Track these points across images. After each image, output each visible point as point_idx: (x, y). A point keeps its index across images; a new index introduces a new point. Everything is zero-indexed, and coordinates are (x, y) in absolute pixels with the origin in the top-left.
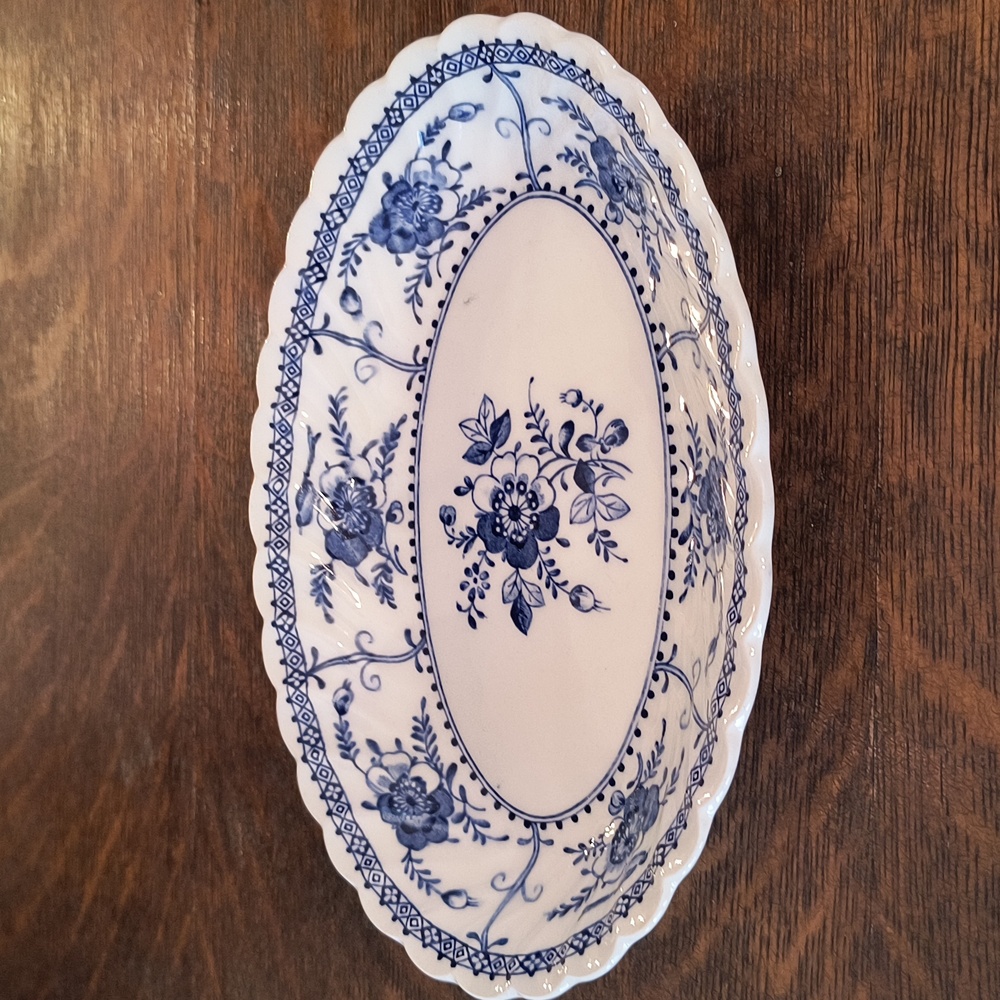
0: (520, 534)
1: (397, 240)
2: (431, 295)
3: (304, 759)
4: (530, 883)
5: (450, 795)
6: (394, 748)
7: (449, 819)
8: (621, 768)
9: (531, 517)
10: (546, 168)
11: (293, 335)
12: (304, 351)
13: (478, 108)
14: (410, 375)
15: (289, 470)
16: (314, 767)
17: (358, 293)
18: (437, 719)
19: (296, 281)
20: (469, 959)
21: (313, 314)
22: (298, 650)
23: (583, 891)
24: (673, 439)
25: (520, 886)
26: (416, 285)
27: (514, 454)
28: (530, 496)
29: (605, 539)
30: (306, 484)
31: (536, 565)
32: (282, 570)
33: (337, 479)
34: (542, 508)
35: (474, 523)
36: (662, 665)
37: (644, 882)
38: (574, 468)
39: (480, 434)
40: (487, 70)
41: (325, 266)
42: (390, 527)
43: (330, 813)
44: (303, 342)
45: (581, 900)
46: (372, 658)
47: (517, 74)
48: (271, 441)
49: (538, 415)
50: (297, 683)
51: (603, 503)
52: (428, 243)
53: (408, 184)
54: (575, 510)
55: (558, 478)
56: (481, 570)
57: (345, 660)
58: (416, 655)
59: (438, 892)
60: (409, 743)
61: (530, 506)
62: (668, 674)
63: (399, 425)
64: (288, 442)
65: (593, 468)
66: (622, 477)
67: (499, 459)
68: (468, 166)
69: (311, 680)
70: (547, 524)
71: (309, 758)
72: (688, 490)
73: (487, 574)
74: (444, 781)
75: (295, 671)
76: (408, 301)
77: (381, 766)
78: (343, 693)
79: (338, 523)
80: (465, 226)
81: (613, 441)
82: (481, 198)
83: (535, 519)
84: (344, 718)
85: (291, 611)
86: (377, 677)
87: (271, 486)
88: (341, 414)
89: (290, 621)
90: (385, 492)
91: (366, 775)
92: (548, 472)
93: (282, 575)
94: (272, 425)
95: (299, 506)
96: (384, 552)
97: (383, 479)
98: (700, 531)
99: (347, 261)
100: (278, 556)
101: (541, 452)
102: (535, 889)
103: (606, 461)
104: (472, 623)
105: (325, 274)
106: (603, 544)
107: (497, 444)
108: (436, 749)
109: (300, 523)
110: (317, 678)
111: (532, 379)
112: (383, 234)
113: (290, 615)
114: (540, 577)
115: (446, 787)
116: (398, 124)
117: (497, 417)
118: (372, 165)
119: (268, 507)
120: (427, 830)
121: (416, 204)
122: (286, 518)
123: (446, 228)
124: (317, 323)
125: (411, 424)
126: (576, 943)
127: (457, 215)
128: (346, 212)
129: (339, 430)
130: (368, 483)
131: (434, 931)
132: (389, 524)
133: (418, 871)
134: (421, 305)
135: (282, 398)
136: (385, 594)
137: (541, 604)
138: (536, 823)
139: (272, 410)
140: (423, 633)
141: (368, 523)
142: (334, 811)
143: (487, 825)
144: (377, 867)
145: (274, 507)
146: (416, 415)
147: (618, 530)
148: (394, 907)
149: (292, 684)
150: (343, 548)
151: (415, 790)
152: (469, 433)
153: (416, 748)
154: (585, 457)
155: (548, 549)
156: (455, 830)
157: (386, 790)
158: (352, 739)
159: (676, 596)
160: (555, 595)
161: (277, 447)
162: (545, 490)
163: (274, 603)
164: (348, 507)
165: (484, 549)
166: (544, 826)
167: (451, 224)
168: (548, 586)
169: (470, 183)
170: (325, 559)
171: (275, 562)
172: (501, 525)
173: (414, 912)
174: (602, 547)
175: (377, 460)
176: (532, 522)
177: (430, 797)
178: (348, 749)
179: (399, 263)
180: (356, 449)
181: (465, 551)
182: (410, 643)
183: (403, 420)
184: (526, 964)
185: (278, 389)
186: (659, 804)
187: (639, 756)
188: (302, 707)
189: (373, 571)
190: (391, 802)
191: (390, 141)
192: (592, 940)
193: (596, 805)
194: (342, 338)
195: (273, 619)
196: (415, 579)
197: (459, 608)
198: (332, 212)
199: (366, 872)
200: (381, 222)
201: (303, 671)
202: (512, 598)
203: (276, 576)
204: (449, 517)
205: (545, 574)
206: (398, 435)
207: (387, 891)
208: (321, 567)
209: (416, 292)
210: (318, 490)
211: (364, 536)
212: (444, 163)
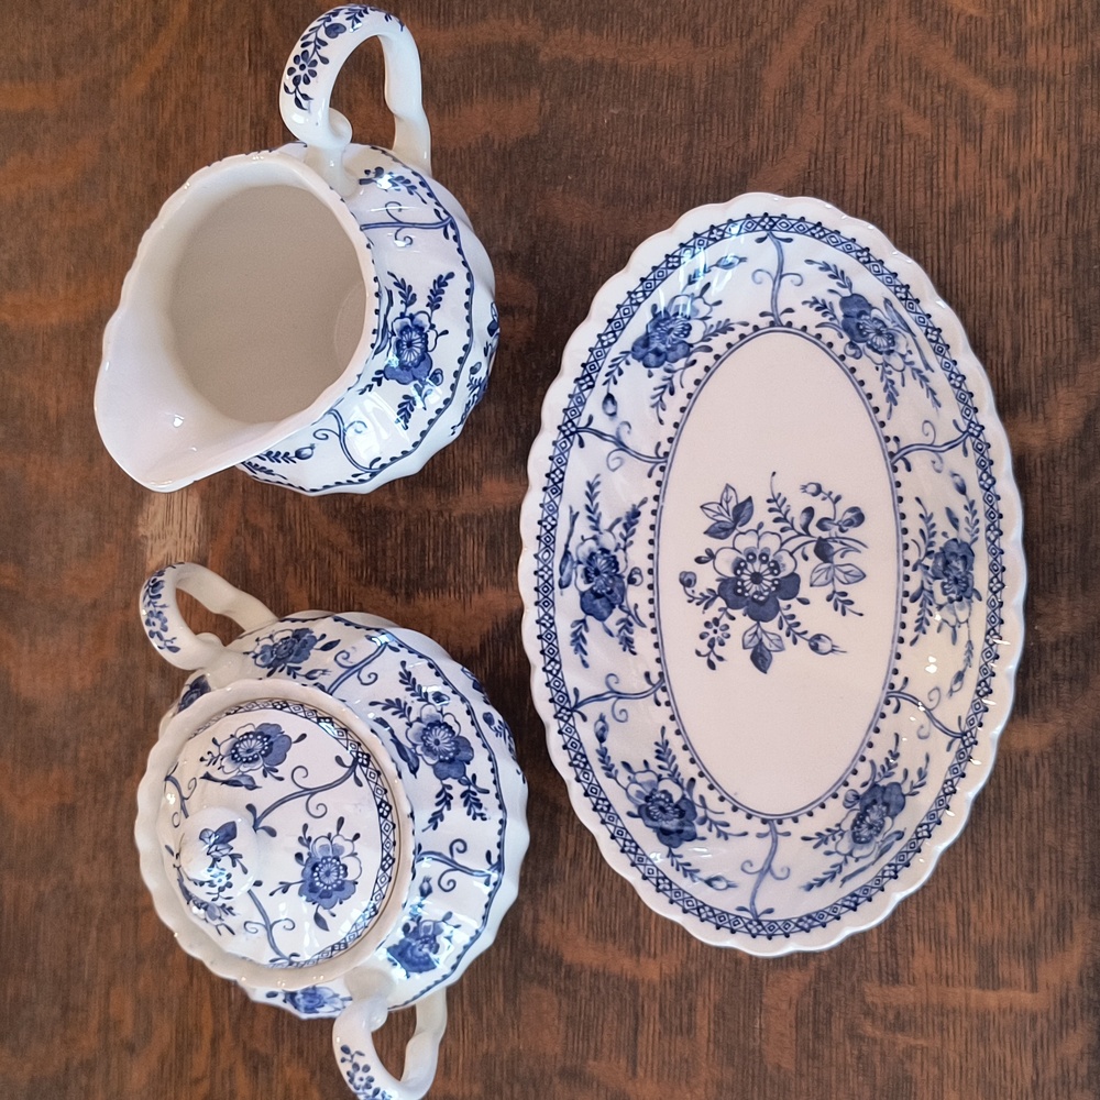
0: (761, 595)
1: (652, 358)
2: (674, 403)
3: (578, 780)
4: (777, 865)
5: (692, 803)
6: (644, 768)
7: (694, 822)
8: (855, 772)
9: (773, 581)
10: (790, 310)
11: (564, 432)
12: (572, 444)
13: (742, 260)
14: (651, 465)
15: (554, 542)
16: (586, 786)
17: (616, 399)
18: (676, 743)
19: (571, 387)
20: (746, 926)
21: (580, 415)
22: (564, 690)
23: (834, 866)
24: (905, 524)
25: (767, 869)
27: (757, 532)
28: (772, 565)
29: (842, 599)
30: (567, 554)
31: (777, 618)
32: (548, 625)
33: (590, 549)
34: (784, 574)
35: (715, 586)
36: (894, 693)
37: (908, 852)
38: (814, 544)
39: (722, 515)
40: (764, 234)
41: (594, 376)
42: (631, 591)
43: (603, 822)
44: (571, 437)
45: (833, 876)
46: (620, 696)
47: (789, 240)
48: (540, 519)
49: (780, 501)
50: (566, 718)
51: (841, 571)
52: (676, 361)
53: (668, 314)
54: (815, 576)
55: (800, 550)
56: (722, 623)
57: (598, 698)
58: (655, 692)
59: (700, 879)
60: (654, 763)
61: (772, 573)
62: (901, 700)
63: (639, 506)
64: (554, 519)
65: (833, 544)
66: (859, 551)
67: (741, 535)
68: (719, 303)
69: (575, 714)
70: (789, 586)
71: (581, 778)
72: (919, 563)
73: (727, 627)
74: (686, 793)
75: (563, 707)
76: (653, 406)
77: (636, 783)
78: (600, 724)
79: (590, 585)
80: (709, 349)
81: (851, 523)
82: (726, 328)
83: (776, 582)
84: (604, 744)
85: (557, 658)
86: (624, 710)
87: (540, 556)
88: (595, 496)
89: (557, 667)
90: (626, 561)
91: (626, 790)
92: (790, 546)
93: (548, 628)
94: (542, 505)
95: (561, 572)
96: (626, 609)
97: (624, 549)
98: (931, 592)
99: (612, 372)
100: (546, 614)
101: (783, 530)
102: (782, 870)
103: (844, 538)
104: (712, 665)
105: (594, 382)
106: (841, 602)
107: (740, 523)
108: (676, 767)
109: (561, 586)
110: (580, 713)
111: (774, 473)
112: (642, 351)
113: (557, 662)
114: (781, 628)
115: (688, 797)
116: (674, 268)
117: (740, 501)
118: (646, 297)
119: (536, 573)
120: (679, 832)
121: (671, 329)
122: (550, 582)
123: (692, 349)
124: (583, 422)
125: (652, 505)
126: (847, 903)
127: (702, 340)
128: (618, 333)
129: (592, 509)
130: (613, 553)
131: (707, 909)
132: (631, 587)
133: (681, 864)
134: (664, 410)
135: (551, 483)
136: (628, 643)
137: (781, 649)
138: (772, 820)
139: (544, 493)
140: (661, 674)
141: (613, 586)
142: (607, 820)
143: (727, 825)
144: (649, 862)
145: (541, 573)
146: (656, 498)
147: (854, 592)
148: (668, 893)
149: (561, 719)
150: (594, 606)
151: (664, 800)
152: (711, 514)
153: (660, 767)
154: (825, 535)
155: (789, 606)
156: (701, 830)
157: (643, 802)
158: (612, 762)
159: (908, 641)
160: (795, 642)
161: (544, 523)
162: (786, 561)
163: (542, 652)
164: (597, 572)
165: (725, 606)
166: (780, 822)
167: (696, 346)
168: (788, 635)
169: (719, 315)
170: (581, 615)
171: (543, 618)
172: (743, 587)
173: (687, 895)
174: (840, 604)
175: (621, 535)
176: (774, 585)
177: (677, 806)
178: (610, 770)
179: (650, 375)
180: (605, 523)
181: (706, 608)
182: (649, 682)
183: (644, 502)
184: (800, 924)
185: (548, 475)
186: (904, 796)
187: (872, 763)
188: (571, 737)
189: (617, 624)
190: (648, 812)
191: (663, 280)
192: (862, 899)
193: (830, 802)
194: (600, 435)
195: (543, 665)
196: (654, 631)
197: (698, 653)
198: (607, 334)
199: (641, 867)
200: (642, 343)
201: (569, 707)
202: (752, 645)
203: (544, 629)
204: (690, 581)
205: (785, 626)
206: (639, 514)
207: (660, 881)
208: (578, 622)
209: (661, 399)
210: (575, 559)
211: (609, 596)
212: (700, 300)
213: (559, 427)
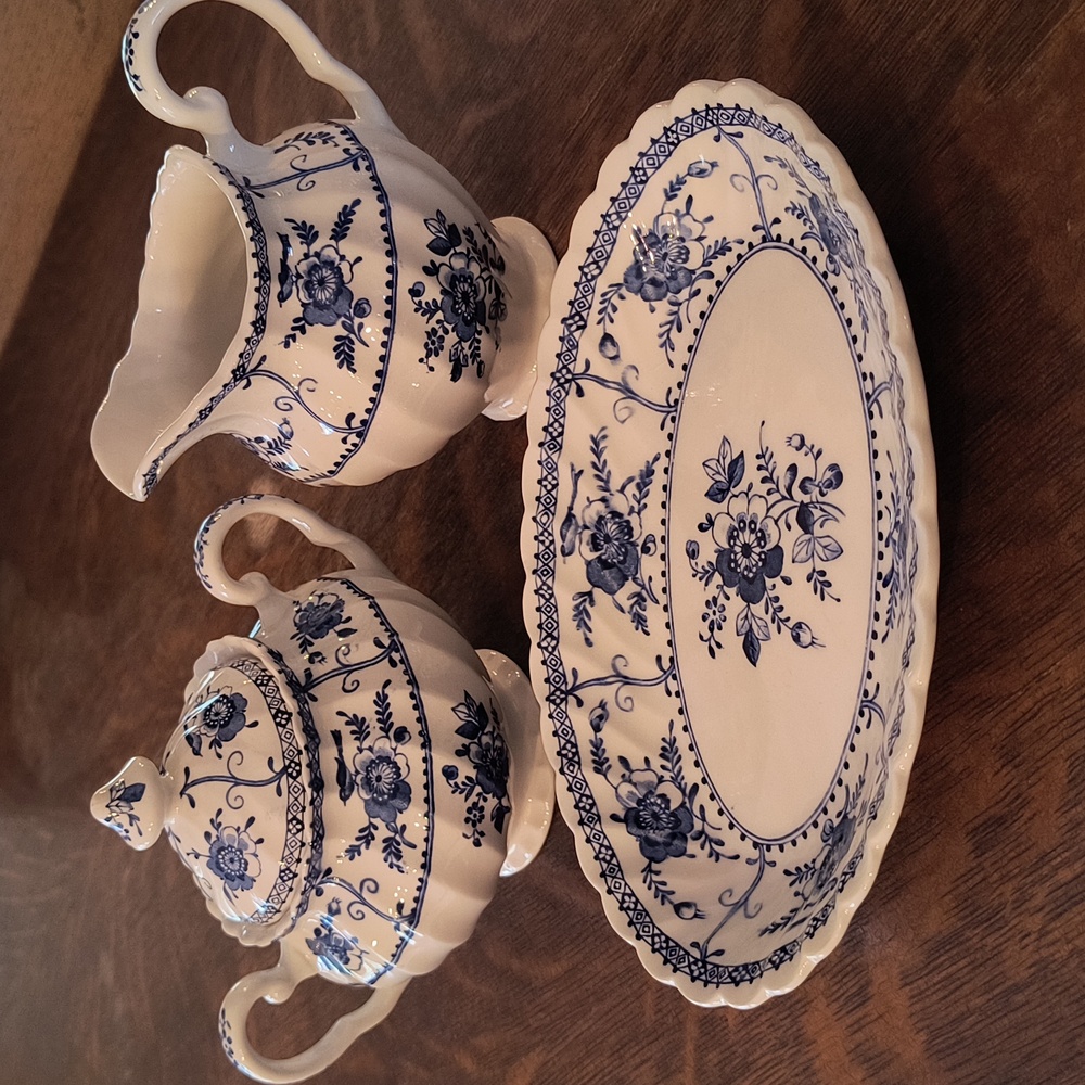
0: (750, 571)
1: (649, 289)
2: (682, 340)
4: (753, 901)
5: (691, 812)
6: (643, 766)
7: (689, 835)
8: (833, 798)
9: (759, 555)
10: (777, 221)
11: (558, 379)
12: (567, 394)
13: (713, 165)
14: (663, 415)
15: (555, 504)
16: (570, 779)
17: (616, 339)
18: (683, 741)
19: (560, 329)
20: (689, 966)
21: (575, 360)
22: (560, 670)
23: (792, 911)
24: (880, 485)
25: (742, 903)
26: (669, 330)
27: (747, 494)
28: (759, 534)
29: (821, 579)
30: (570, 517)
31: (764, 600)
32: (547, 596)
33: (598, 513)
34: (769, 547)
35: (713, 559)
36: (867, 703)
37: (829, 907)
38: (797, 509)
39: (719, 473)
40: (715, 131)
41: (584, 314)
42: (645, 558)
43: (581, 823)
44: (567, 386)
45: (789, 919)
46: (627, 681)
47: (740, 135)
48: (539, 477)
49: (767, 457)
50: (558, 701)
51: (820, 544)
52: (679, 291)
53: (656, 237)
54: (797, 549)
55: (783, 518)
56: (719, 603)
57: (600, 681)
58: (666, 679)
59: (671, 902)
60: (656, 762)
61: (759, 545)
62: (872, 711)
63: (653, 463)
64: (554, 478)
65: (813, 511)
66: (837, 520)
67: (734, 498)
68: (710, 219)
69: (570, 698)
70: (773, 561)
71: (566, 770)
72: (891, 534)
73: (724, 607)
74: (687, 800)
75: (557, 689)
76: (661, 346)
77: (630, 782)
78: (599, 711)
79: (598, 553)
80: (711, 275)
81: (830, 485)
82: (723, 249)
83: (763, 556)
84: (599, 735)
85: (555, 634)
86: (630, 698)
87: (538, 519)
88: (602, 452)
89: (553, 643)
90: (641, 526)
91: (616, 789)
92: (775, 512)
93: (548, 600)
94: (540, 463)
95: (563, 538)
96: (639, 582)
97: (639, 513)
98: (899, 575)
99: (605, 308)
100: (544, 583)
101: (769, 493)
102: (756, 907)
103: (824, 503)
104: (712, 653)
105: (585, 322)
106: (820, 583)
107: (733, 484)
108: (681, 769)
109: (564, 553)
110: (576, 697)
111: (763, 423)
112: (636, 284)
113: (553, 638)
114: (767, 613)
115: (688, 805)
116: (643, 182)
117: (734, 458)
118: (622, 220)
119: (536, 538)
120: (666, 845)
121: (666, 254)
122: (552, 548)
123: (694, 276)
124: (579, 368)
125: (664, 462)
126: (775, 959)
127: (703, 265)
128: (602, 264)
129: (600, 467)
130: (626, 517)
131: (663, 938)
132: (644, 556)
133: (655, 882)
134: (673, 350)
135: (549, 438)
136: (640, 621)
137: (768, 638)
138: (762, 845)
139: (540, 449)
140: (671, 659)
141: (625, 555)
142: (586, 821)
143: (721, 843)
144: (619, 875)
145: (541, 538)
146: (668, 454)
147: (833, 570)
148: (631, 913)
149: (553, 702)
150: (602, 578)
151: (659, 805)
152: (711, 472)
153: (663, 767)
154: (806, 498)
155: (774, 586)
156: (693, 847)
157: (634, 805)
158: (606, 755)
159: (880, 637)
160: (779, 631)
161: (544, 483)
162: (772, 530)
163: (540, 626)
164: (608, 539)
165: (721, 583)
166: (769, 849)
167: (698, 272)
168: (773, 621)
169: (713, 234)
170: (587, 587)
171: (541, 588)
172: (735, 561)
173: (647, 919)
174: (819, 586)
175: (634, 495)
176: (760, 559)
177: (673, 814)
178: (602, 764)
179: (653, 310)
180: (615, 484)
181: (706, 585)
182: (661, 668)
183: (656, 459)
184: (734, 974)
185: (545, 429)
187: (847, 788)
188: (562, 723)
189: (628, 599)
190: (637, 816)
191: (638, 197)
192: (787, 956)
193: (812, 832)
194: (601, 381)
195: (539, 641)
196: (666, 608)
197: (701, 637)
198: (589, 265)
199: (609, 879)
200: (634, 272)
201: (565, 691)
202: (744, 631)
203: (543, 601)
204: (694, 551)
205: (771, 610)
206: (653, 472)
207: (627, 898)
208: (582, 594)
209: (668, 337)
210: (581, 523)
211: (621, 567)
212: (688, 217)
213: (553, 375)
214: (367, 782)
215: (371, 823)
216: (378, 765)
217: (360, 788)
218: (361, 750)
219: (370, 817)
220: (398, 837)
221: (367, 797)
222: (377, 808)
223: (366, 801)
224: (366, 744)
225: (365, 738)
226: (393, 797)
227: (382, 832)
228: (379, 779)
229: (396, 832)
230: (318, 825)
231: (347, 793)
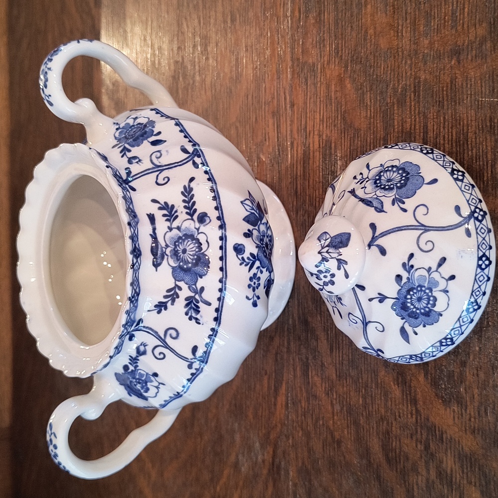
214: (175, 253)
215: (176, 285)
216: (184, 241)
217: (169, 258)
218: (170, 229)
219: (176, 280)
220: (197, 297)
221: (174, 265)
222: (182, 274)
223: (173, 268)
224: (175, 225)
225: (174, 220)
226: (196, 265)
227: (185, 293)
228: (184, 251)
229: (196, 292)
230: (135, 283)
231: (159, 261)
